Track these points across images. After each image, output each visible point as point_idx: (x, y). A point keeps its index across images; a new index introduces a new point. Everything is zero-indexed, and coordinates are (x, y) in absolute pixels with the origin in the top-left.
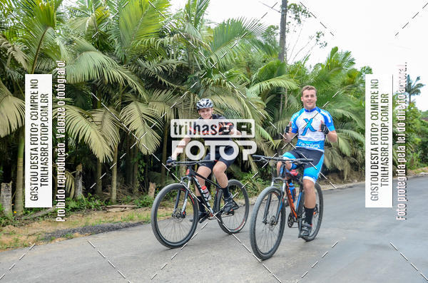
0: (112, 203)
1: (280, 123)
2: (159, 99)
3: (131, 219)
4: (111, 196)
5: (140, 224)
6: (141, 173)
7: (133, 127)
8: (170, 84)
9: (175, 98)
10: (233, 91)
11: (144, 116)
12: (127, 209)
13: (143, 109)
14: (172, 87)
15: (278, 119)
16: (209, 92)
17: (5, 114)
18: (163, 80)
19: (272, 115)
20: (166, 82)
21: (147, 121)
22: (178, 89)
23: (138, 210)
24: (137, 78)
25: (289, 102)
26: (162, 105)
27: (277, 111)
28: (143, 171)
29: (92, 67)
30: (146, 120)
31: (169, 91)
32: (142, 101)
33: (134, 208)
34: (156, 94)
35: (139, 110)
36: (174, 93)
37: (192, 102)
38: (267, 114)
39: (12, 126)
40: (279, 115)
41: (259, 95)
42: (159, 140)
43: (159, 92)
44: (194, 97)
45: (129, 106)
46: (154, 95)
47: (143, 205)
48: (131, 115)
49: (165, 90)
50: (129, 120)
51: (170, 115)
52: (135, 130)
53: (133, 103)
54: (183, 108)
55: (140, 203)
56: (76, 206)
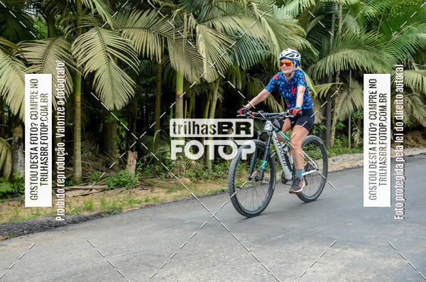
0: (75, 183)
1: (330, 59)
2: (139, 24)
3: (89, 209)
4: (74, 172)
5: (99, 216)
6: (121, 137)
7: (90, 67)
10: (250, 7)
11: (109, 49)
12: (94, 191)
13: (109, 38)
15: (328, 53)
16: (216, 12)
19: (318, 47)
21: (115, 58)
22: (167, 7)
23: (110, 192)
25: (344, 26)
26: (142, 32)
27: (326, 40)
30: (112, 55)
31: (153, 12)
32: (108, 27)
33: (104, 190)
35: (102, 41)
37: (185, 24)
38: (309, 45)
40: (329, 46)
41: (298, 17)
42: (133, 87)
43: (139, 14)
44: (188, 17)
45: (87, 34)
46: (131, 18)
47: (118, 184)
48: (88, 49)
49: (148, 11)
50: (85, 56)
51: (155, 48)
52: (94, 72)
53: (93, 29)
54: (174, 38)
55: (114, 182)
56: (10, 189)
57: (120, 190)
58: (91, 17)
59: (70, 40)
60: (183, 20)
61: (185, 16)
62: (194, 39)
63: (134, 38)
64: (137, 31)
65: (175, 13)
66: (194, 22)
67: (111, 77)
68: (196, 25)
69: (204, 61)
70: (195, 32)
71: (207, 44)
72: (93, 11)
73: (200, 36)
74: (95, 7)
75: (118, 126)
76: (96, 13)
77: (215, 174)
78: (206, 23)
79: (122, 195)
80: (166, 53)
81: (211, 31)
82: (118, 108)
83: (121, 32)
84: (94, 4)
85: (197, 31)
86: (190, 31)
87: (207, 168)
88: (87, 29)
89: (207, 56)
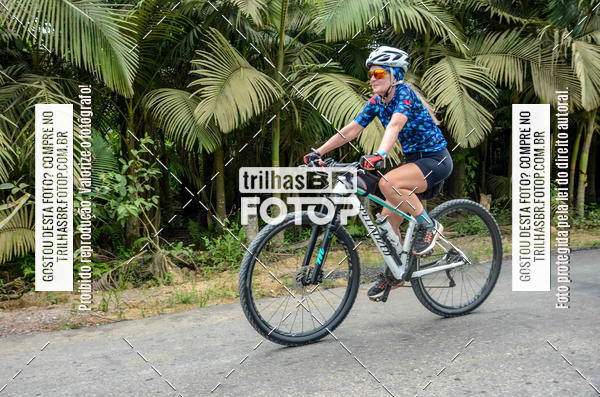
2: (496, 48)
6: (469, 178)
7: (442, 101)
8: (514, 18)
9: (526, 42)
11: (463, 81)
13: (462, 67)
14: (519, 24)
17: (231, 98)
18: (500, 14)
20: (507, 16)
21: (468, 89)
22: (531, 24)
23: (459, 240)
24: (449, 18)
26: (500, 58)
28: (473, 175)
29: (366, 8)
30: (466, 86)
31: (514, 31)
32: (460, 56)
34: (490, 40)
35: (454, 71)
36: (523, 35)
37: (556, 42)
39: (243, 114)
42: (490, 121)
43: (495, 37)
44: (560, 34)
45: (437, 66)
46: (485, 43)
47: (469, 231)
48: (439, 82)
49: (507, 31)
50: (436, 89)
51: (515, 75)
52: (446, 107)
53: (444, 60)
54: (540, 60)
55: (464, 228)
56: (358, 232)
57: (471, 238)
58: (439, 47)
59: (420, 74)
60: (553, 39)
61: (556, 33)
62: (569, 60)
63: (490, 65)
64: (493, 57)
65: (543, 32)
66: (570, 39)
67: (465, 112)
68: (572, 42)
69: (583, 85)
70: (569, 51)
71: (587, 64)
72: (445, 38)
73: (578, 55)
74: (446, 34)
75: (466, 166)
76: (449, 41)
77: (589, 222)
78: (583, 38)
79: (475, 244)
80: (528, 79)
81: (591, 46)
82: (472, 146)
83: (474, 59)
84: (446, 31)
85: (573, 49)
86: (563, 50)
87: (577, 215)
88: (437, 60)
89: (586, 80)
